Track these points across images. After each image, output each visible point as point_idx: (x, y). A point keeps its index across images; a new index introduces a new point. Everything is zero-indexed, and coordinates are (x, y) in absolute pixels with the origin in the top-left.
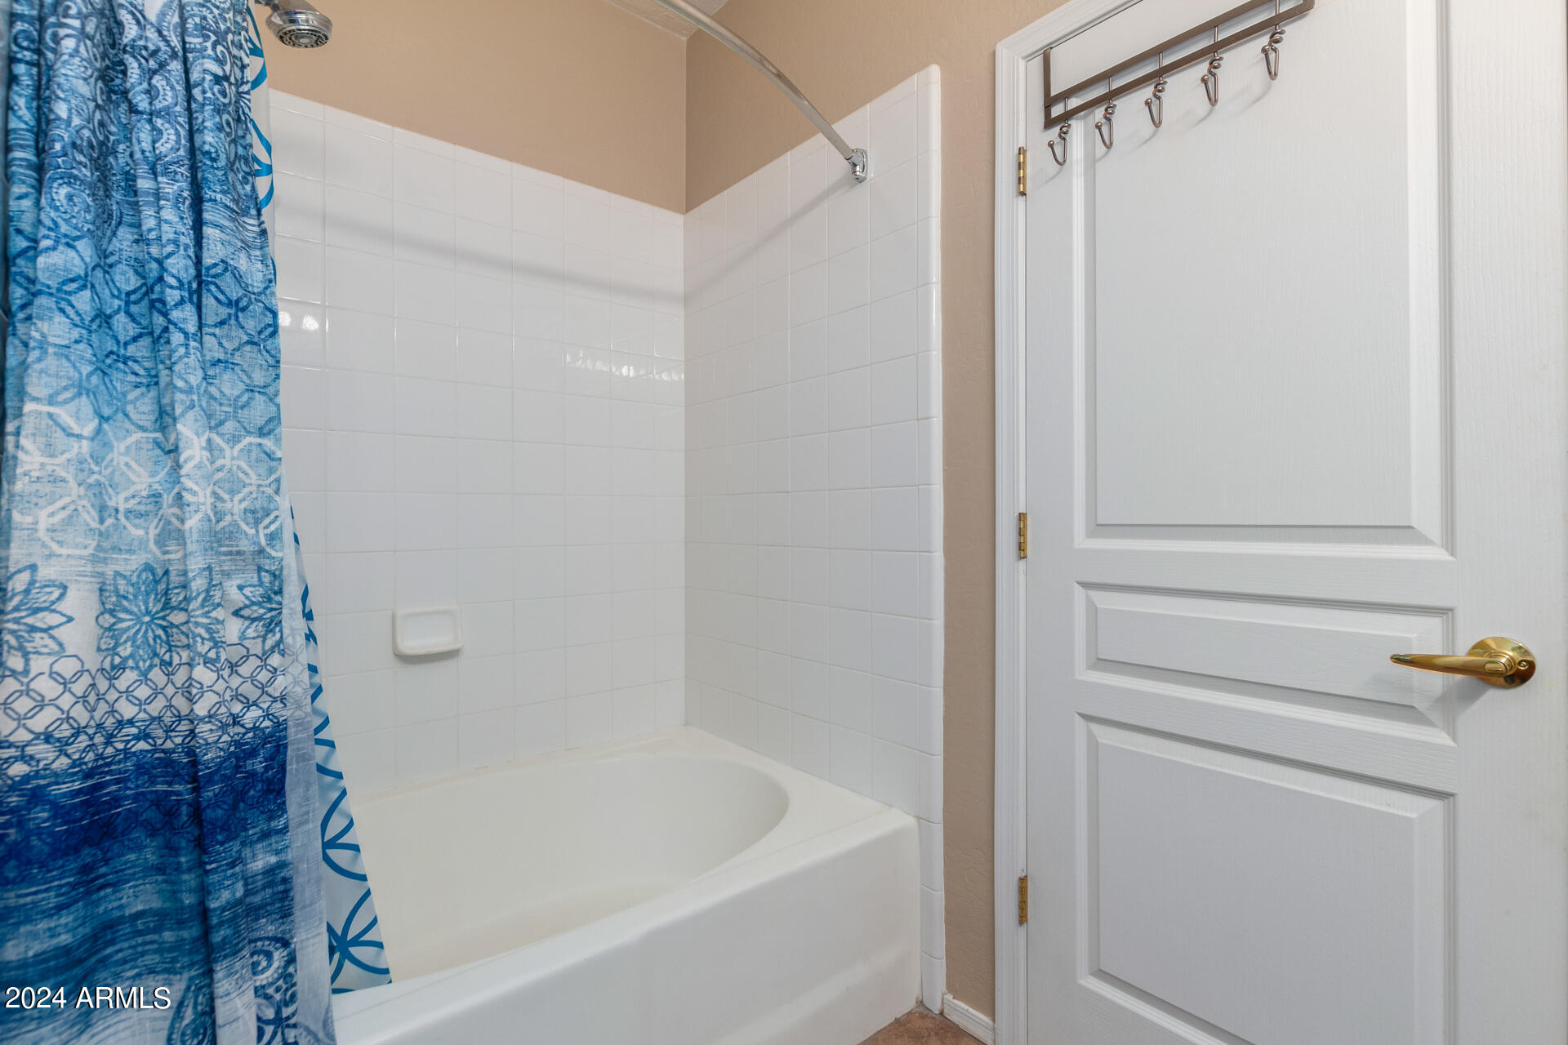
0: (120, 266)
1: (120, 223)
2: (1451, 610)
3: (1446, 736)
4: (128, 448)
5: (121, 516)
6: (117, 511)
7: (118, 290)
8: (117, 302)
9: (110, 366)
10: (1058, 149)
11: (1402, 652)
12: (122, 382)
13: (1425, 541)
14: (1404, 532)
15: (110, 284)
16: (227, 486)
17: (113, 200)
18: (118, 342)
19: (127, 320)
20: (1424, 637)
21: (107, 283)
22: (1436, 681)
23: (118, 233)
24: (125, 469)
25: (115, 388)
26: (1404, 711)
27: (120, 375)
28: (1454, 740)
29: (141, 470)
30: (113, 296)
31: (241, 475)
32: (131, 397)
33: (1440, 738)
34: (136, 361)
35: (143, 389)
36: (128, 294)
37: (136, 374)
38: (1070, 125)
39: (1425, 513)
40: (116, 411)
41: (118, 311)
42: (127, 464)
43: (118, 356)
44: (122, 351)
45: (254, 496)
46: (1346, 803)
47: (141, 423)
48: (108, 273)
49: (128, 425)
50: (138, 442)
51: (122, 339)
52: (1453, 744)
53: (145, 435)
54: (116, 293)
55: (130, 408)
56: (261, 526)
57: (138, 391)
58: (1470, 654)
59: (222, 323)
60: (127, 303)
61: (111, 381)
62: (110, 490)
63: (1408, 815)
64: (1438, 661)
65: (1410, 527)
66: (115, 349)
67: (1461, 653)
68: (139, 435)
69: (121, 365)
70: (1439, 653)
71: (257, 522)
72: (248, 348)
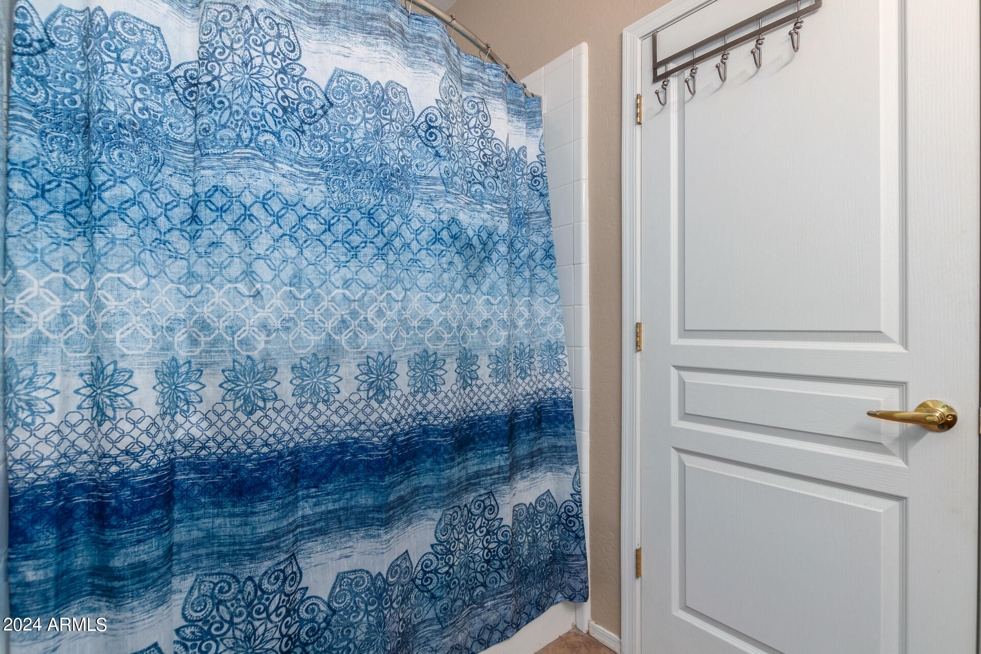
0: (162, 189)
1: (163, 164)
2: (905, 383)
3: (901, 461)
4: (166, 292)
5: (164, 330)
6: (162, 327)
7: (161, 203)
8: (160, 210)
9: (155, 247)
10: (661, 96)
11: (874, 409)
12: (163, 255)
13: (888, 340)
14: (876, 335)
15: (156, 200)
16: (216, 313)
17: (159, 152)
18: (160, 233)
19: (166, 220)
20: (888, 400)
21: (153, 200)
22: (895, 427)
23: (162, 170)
24: (164, 303)
25: (159, 259)
26: (875, 446)
27: (162, 251)
28: (906, 463)
29: (171, 305)
30: (158, 207)
31: (225, 307)
32: (167, 263)
33: (898, 463)
34: (169, 243)
35: (173, 259)
36: (166, 205)
37: (170, 251)
38: (668, 81)
39: (889, 323)
40: (160, 272)
41: (160, 216)
42: (166, 302)
43: (160, 240)
44: (163, 238)
45: (232, 318)
46: (839, 503)
47: (172, 278)
48: (154, 194)
49: (166, 279)
50: (170, 289)
51: (163, 231)
52: (905, 466)
53: (174, 285)
54: (160, 205)
55: (167, 270)
56: (235, 336)
57: (171, 260)
58: (916, 411)
59: (214, 221)
60: (166, 210)
61: (157, 255)
62: (158, 316)
63: (878, 510)
64: (897, 415)
65: (880, 332)
66: (159, 237)
67: (911, 411)
68: (171, 285)
69: (162, 246)
70: (897, 409)
71: (234, 333)
72: (229, 232)
